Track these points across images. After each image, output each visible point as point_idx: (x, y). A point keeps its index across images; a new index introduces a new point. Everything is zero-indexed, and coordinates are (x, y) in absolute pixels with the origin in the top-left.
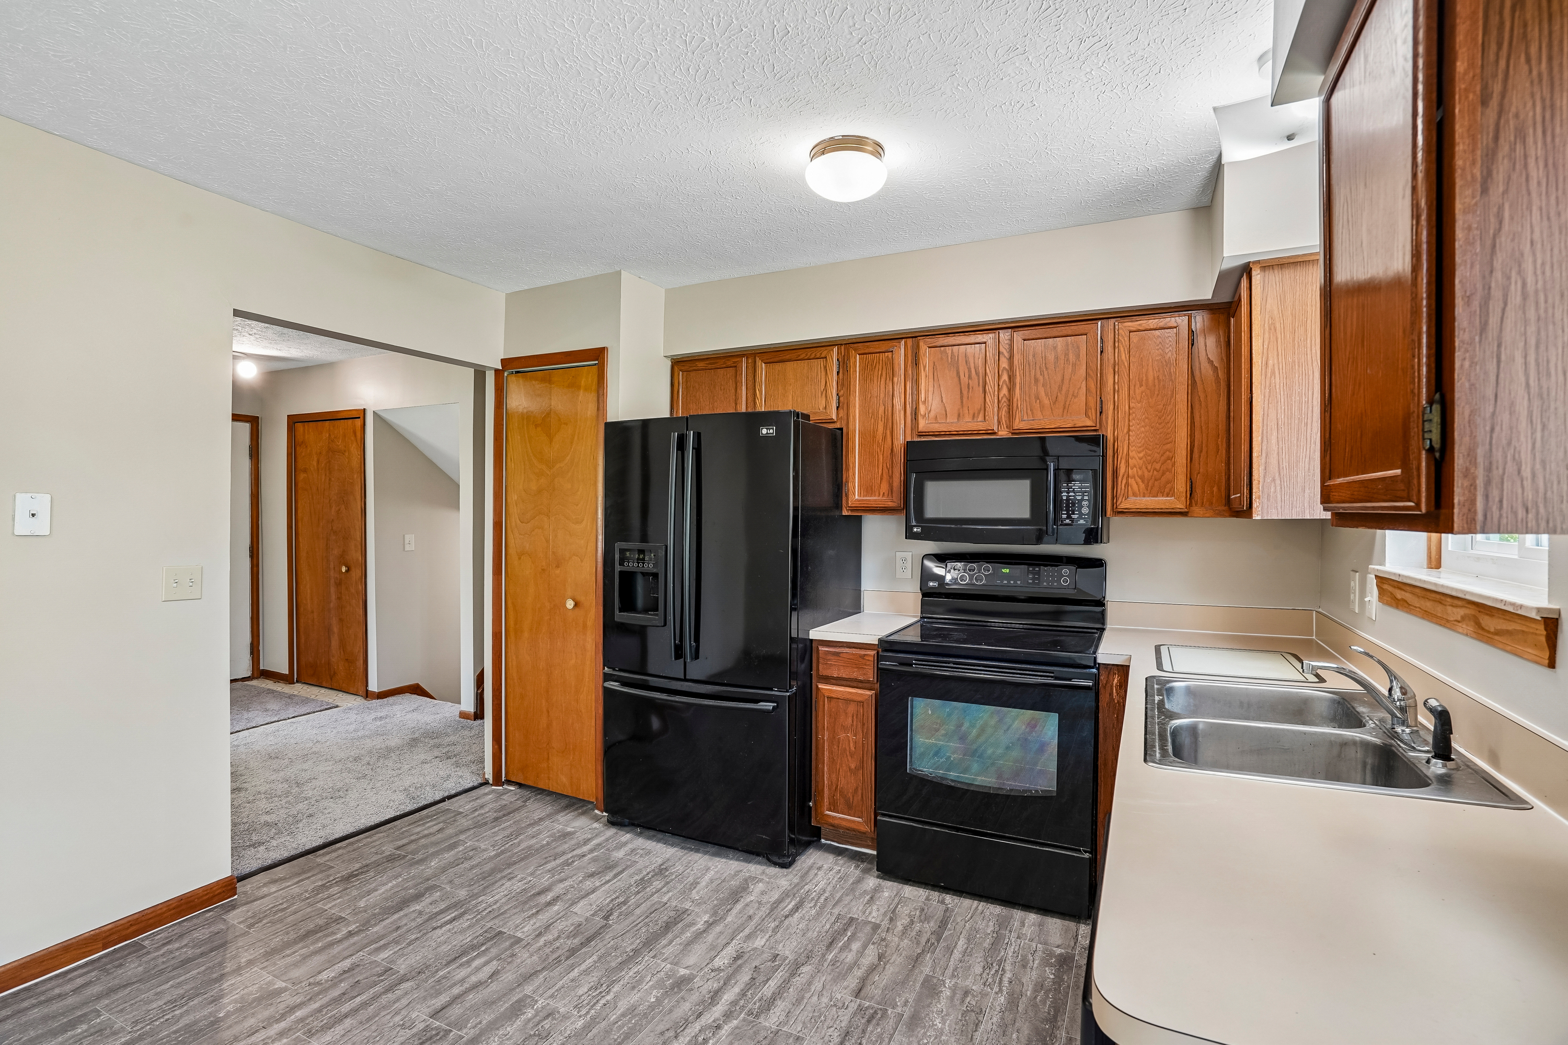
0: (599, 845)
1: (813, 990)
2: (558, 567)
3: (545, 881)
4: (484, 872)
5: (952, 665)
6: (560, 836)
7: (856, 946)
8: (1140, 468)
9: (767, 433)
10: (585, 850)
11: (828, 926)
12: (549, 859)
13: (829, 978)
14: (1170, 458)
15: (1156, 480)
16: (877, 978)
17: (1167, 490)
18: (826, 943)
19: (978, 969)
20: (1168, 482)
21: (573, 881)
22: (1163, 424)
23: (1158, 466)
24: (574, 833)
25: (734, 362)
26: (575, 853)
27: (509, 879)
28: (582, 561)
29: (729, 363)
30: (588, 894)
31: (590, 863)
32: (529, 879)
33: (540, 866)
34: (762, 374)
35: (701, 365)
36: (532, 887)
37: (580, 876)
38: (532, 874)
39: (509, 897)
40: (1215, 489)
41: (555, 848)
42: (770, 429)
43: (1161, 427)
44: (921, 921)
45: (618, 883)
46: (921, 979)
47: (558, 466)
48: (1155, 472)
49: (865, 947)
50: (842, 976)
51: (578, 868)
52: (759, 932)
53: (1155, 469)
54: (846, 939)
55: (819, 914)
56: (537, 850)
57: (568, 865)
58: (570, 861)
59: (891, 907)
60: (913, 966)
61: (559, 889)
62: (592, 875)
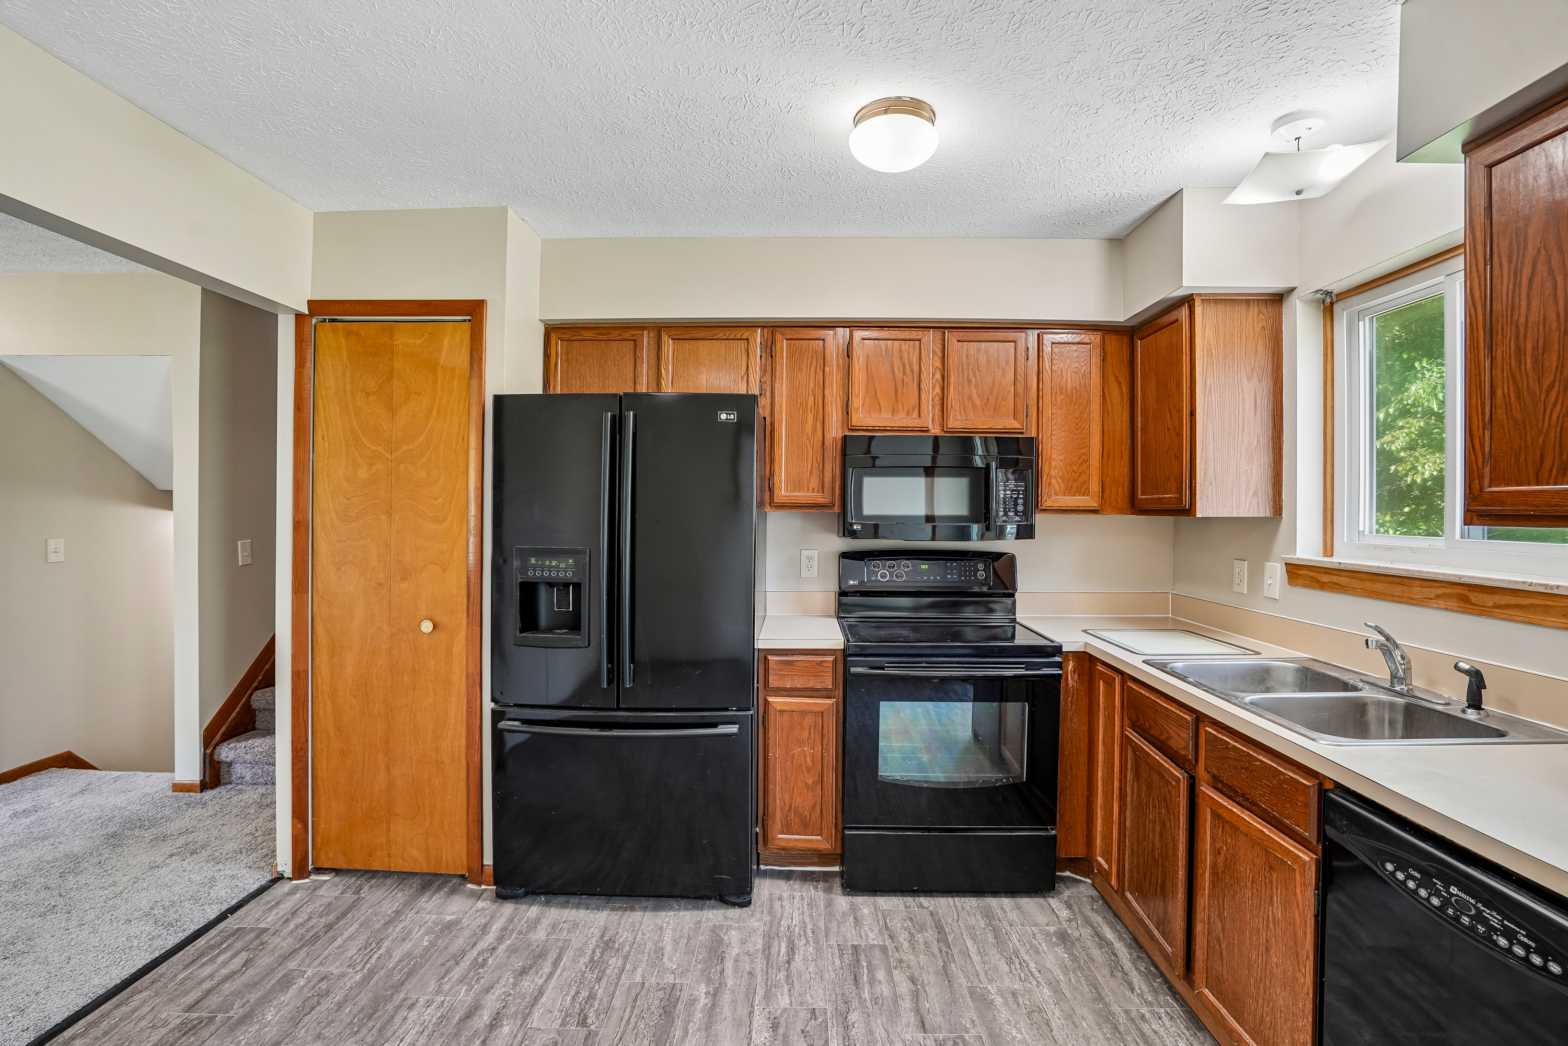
0: (504, 929)
1: (879, 1039)
2: (404, 579)
3: (464, 997)
4: (363, 1009)
5: (925, 665)
6: (442, 930)
7: (881, 975)
8: (1061, 470)
9: (727, 419)
10: (490, 941)
11: (838, 962)
12: (448, 964)
13: (884, 1019)
14: (1085, 461)
15: (1074, 481)
16: (928, 1005)
17: (1083, 490)
18: (850, 979)
19: (1004, 967)
20: (1084, 483)
21: (504, 986)
22: (1080, 430)
23: (1075, 468)
24: (457, 922)
25: (633, 335)
26: (479, 947)
27: (411, 1007)
28: (444, 571)
29: (627, 335)
30: (536, 1000)
31: (509, 957)
32: (439, 999)
33: (443, 978)
34: (668, 351)
35: (588, 334)
36: (452, 1009)
37: (508, 978)
38: (438, 992)
39: (426, 1033)
40: (1120, 490)
41: (446, 948)
42: (730, 414)
43: (1078, 432)
44: (919, 932)
45: (565, 974)
46: (966, 992)
47: (405, 448)
48: (1073, 474)
49: (890, 974)
50: (894, 1014)
51: (499, 967)
52: (774, 990)
53: (1073, 471)
54: (865, 970)
55: (819, 950)
56: (422, 956)
57: (482, 965)
58: (480, 960)
59: (881, 923)
60: (949, 981)
61: (491, 1003)
62: (523, 972)
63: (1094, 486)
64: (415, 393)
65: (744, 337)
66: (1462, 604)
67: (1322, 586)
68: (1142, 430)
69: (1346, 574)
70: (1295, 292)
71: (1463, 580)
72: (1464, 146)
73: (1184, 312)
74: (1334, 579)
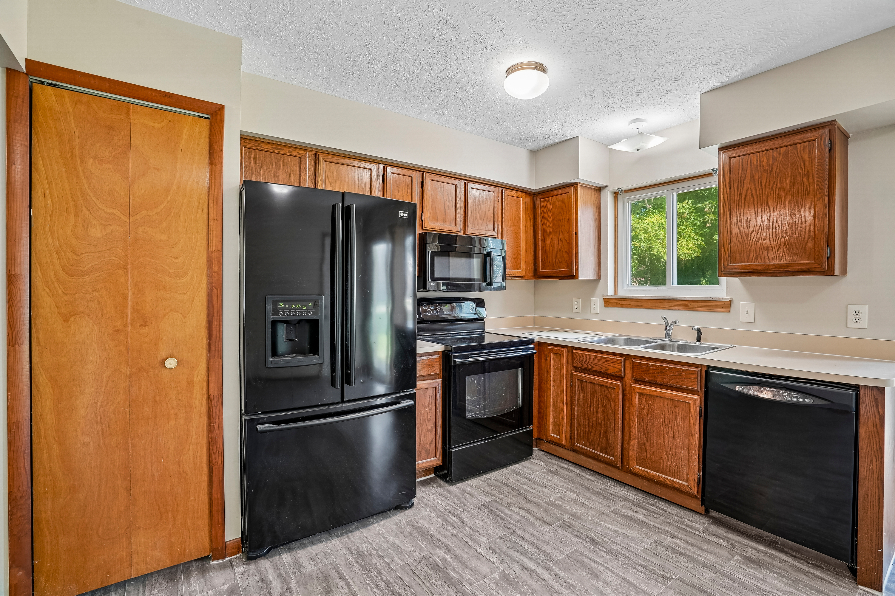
0: (278, 575)
1: (538, 536)
2: (144, 325)
5: (484, 354)
7: (508, 512)
8: (511, 257)
9: (404, 216)
10: (278, 586)
11: (484, 514)
13: (530, 528)
14: (519, 253)
15: (515, 262)
16: (538, 515)
17: (519, 267)
18: (498, 519)
19: (546, 490)
20: (519, 263)
22: (517, 239)
23: (516, 256)
24: (235, 587)
25: (299, 154)
28: (185, 317)
29: (295, 152)
34: (323, 168)
35: (266, 147)
40: (531, 268)
42: (405, 213)
44: (500, 489)
46: (545, 505)
48: (515, 259)
49: (510, 510)
50: (531, 524)
54: (499, 513)
55: (470, 513)
59: (480, 492)
60: (535, 504)
63: (523, 265)
64: (155, 168)
65: (369, 167)
66: (685, 307)
67: (622, 306)
68: (541, 240)
69: (634, 300)
70: (607, 188)
71: (688, 299)
72: (719, 149)
73: (573, 189)
74: (628, 302)
